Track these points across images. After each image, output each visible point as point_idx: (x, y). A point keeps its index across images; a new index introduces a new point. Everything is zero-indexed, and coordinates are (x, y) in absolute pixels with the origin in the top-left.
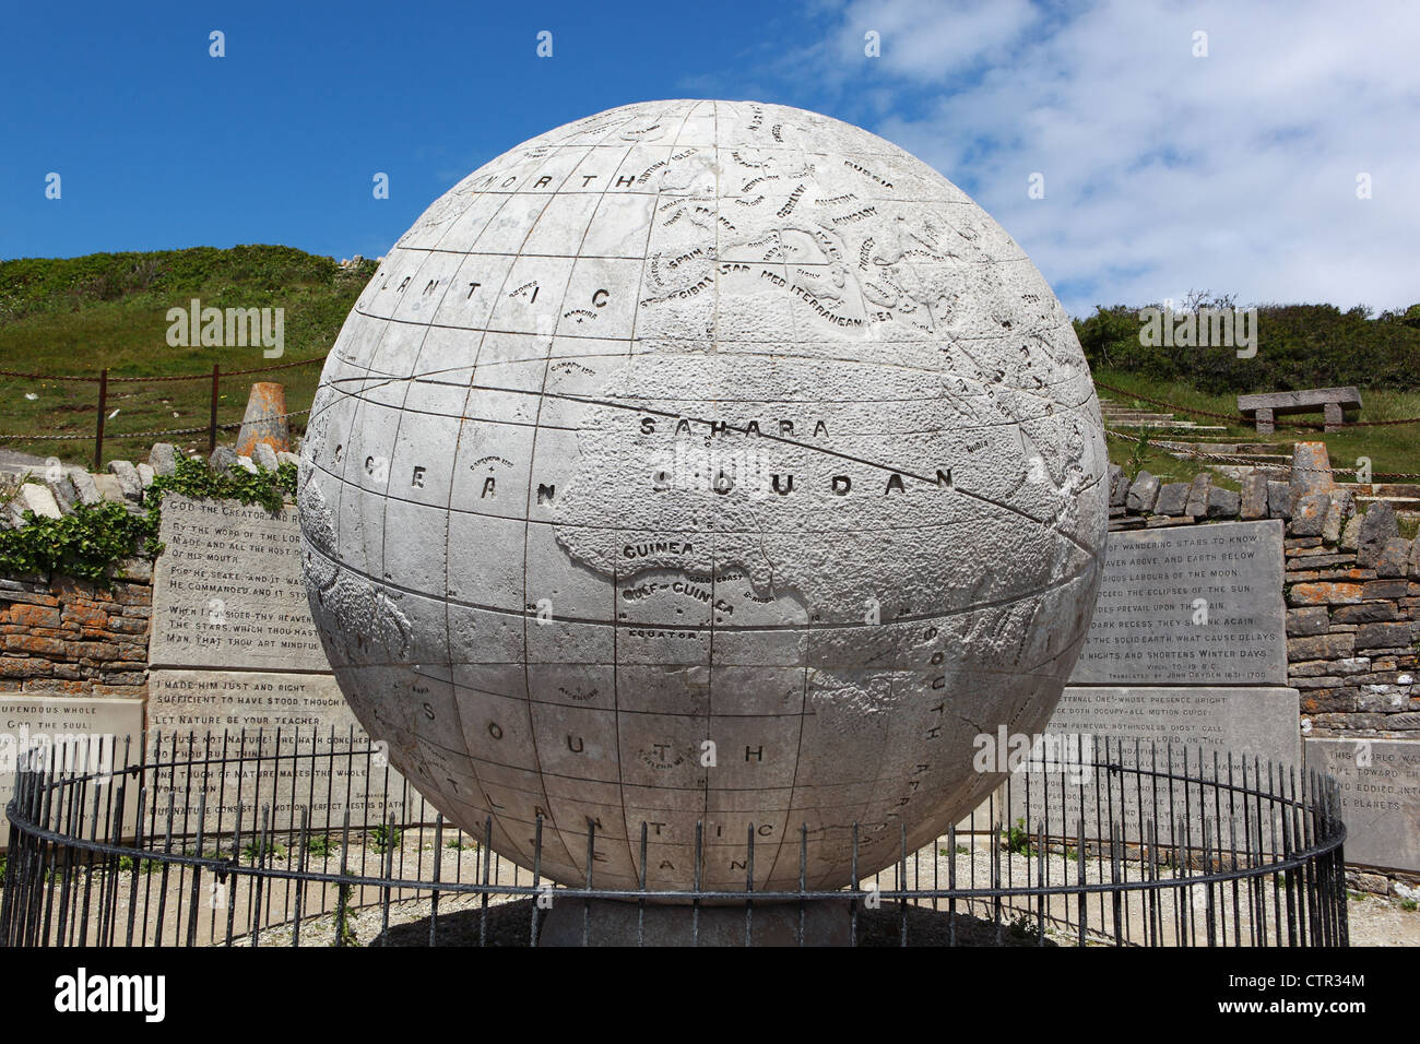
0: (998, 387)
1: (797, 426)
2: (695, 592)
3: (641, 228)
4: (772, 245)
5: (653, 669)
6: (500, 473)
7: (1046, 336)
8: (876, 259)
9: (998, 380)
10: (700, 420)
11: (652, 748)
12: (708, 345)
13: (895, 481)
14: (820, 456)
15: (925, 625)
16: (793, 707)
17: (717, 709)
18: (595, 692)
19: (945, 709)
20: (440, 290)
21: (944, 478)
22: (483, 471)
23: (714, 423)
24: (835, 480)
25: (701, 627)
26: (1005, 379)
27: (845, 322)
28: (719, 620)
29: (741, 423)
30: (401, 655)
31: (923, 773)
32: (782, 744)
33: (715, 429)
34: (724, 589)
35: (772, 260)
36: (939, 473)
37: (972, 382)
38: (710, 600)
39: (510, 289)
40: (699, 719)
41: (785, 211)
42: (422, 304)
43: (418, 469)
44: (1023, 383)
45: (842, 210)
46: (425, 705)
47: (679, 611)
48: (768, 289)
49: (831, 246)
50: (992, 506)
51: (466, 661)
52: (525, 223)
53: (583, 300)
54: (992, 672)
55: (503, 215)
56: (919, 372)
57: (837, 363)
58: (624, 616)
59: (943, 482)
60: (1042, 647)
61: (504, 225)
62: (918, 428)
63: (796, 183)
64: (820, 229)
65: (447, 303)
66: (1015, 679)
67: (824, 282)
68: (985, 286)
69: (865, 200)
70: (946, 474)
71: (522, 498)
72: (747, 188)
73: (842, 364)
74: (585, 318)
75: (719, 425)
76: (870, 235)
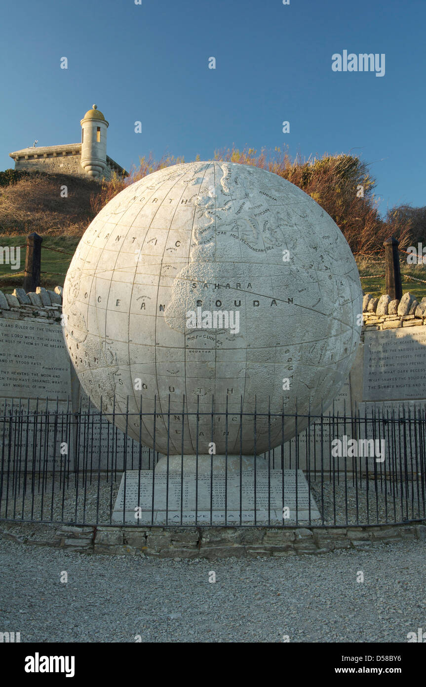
0: (310, 270)
1: (242, 285)
2: (210, 338)
3: (191, 219)
4: (233, 225)
5: (197, 363)
6: (146, 301)
7: (331, 251)
8: (268, 228)
9: (311, 268)
10: (211, 283)
11: (197, 390)
12: (213, 259)
13: (274, 302)
14: (249, 294)
15: (285, 349)
16: (242, 375)
17: (217, 376)
18: (178, 371)
19: (294, 378)
20: (121, 240)
21: (290, 301)
22: (141, 301)
23: (215, 284)
24: (254, 301)
25: (212, 349)
26: (313, 268)
27: (257, 250)
28: (218, 347)
29: (224, 284)
30: (112, 363)
31: (288, 400)
32: (239, 388)
33: (216, 286)
34: (219, 337)
35: (234, 230)
36: (289, 299)
37: (301, 269)
38: (215, 340)
39: (147, 240)
40: (212, 379)
41: (239, 212)
42: (116, 244)
43: (118, 300)
44: (320, 268)
45: (257, 211)
46: (119, 380)
47: (205, 344)
48: (232, 241)
49: (254, 224)
50: (307, 309)
51: (135, 363)
52: (151, 217)
53: (172, 244)
54: (309, 365)
55: (142, 213)
56: (282, 267)
57: (255, 264)
58: (188, 346)
59: (290, 302)
60: (329, 358)
61: (143, 217)
62: (281, 285)
63: (241, 201)
64: (250, 218)
65: (125, 244)
66: (319, 368)
67: (251, 238)
68: (308, 235)
69: (265, 206)
70: (291, 299)
71: (154, 309)
72: (225, 204)
73: (257, 264)
74: (173, 250)
75: (217, 285)
76: (267, 219)
